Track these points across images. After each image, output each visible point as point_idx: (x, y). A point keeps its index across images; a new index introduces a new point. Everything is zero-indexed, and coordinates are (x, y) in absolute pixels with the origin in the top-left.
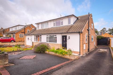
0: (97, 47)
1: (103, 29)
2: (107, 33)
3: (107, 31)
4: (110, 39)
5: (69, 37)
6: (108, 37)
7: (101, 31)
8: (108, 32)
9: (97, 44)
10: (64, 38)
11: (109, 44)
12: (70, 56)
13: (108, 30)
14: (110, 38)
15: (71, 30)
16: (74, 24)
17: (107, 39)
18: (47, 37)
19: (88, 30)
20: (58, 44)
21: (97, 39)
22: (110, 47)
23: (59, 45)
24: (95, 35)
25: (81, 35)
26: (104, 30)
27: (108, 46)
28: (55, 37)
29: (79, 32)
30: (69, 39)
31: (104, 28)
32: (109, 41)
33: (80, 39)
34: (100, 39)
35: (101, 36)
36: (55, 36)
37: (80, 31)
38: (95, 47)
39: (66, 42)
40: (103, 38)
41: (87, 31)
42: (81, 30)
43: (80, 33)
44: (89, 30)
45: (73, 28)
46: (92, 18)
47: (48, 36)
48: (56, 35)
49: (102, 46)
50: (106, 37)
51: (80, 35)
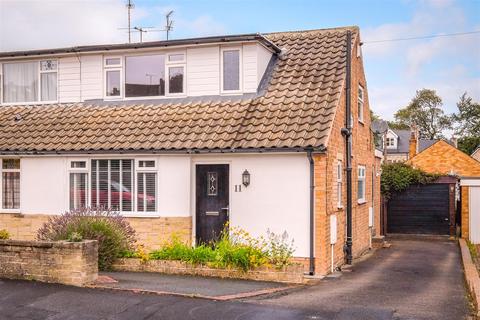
0: (387, 245)
1: (415, 105)
2: (447, 133)
3: (445, 122)
4: (461, 188)
5: (246, 174)
6: (453, 177)
7: (402, 114)
8: (456, 124)
9: (382, 222)
10: (212, 178)
11: (460, 225)
12: (280, 269)
13: (457, 112)
14: (463, 183)
15: (258, 135)
16: (259, 89)
17: (447, 186)
18: (72, 175)
19: (346, 134)
20: (167, 221)
21: (382, 188)
22: (462, 243)
23: (176, 225)
24: (370, 161)
25: (321, 163)
26: (425, 108)
27: (452, 238)
28: (140, 175)
29: (309, 149)
30: (246, 184)
31: (427, 96)
32: (459, 203)
33: (312, 187)
34: (404, 191)
35: (408, 167)
36: (145, 169)
37: (313, 142)
38: (374, 241)
39: (227, 204)
40: (421, 181)
41: (341, 139)
42: (316, 134)
43: (313, 152)
44: (348, 136)
45: (264, 121)
46: (358, 55)
47: (82, 164)
48: (151, 164)
49: (415, 239)
50: (437, 177)
51: (312, 163)
